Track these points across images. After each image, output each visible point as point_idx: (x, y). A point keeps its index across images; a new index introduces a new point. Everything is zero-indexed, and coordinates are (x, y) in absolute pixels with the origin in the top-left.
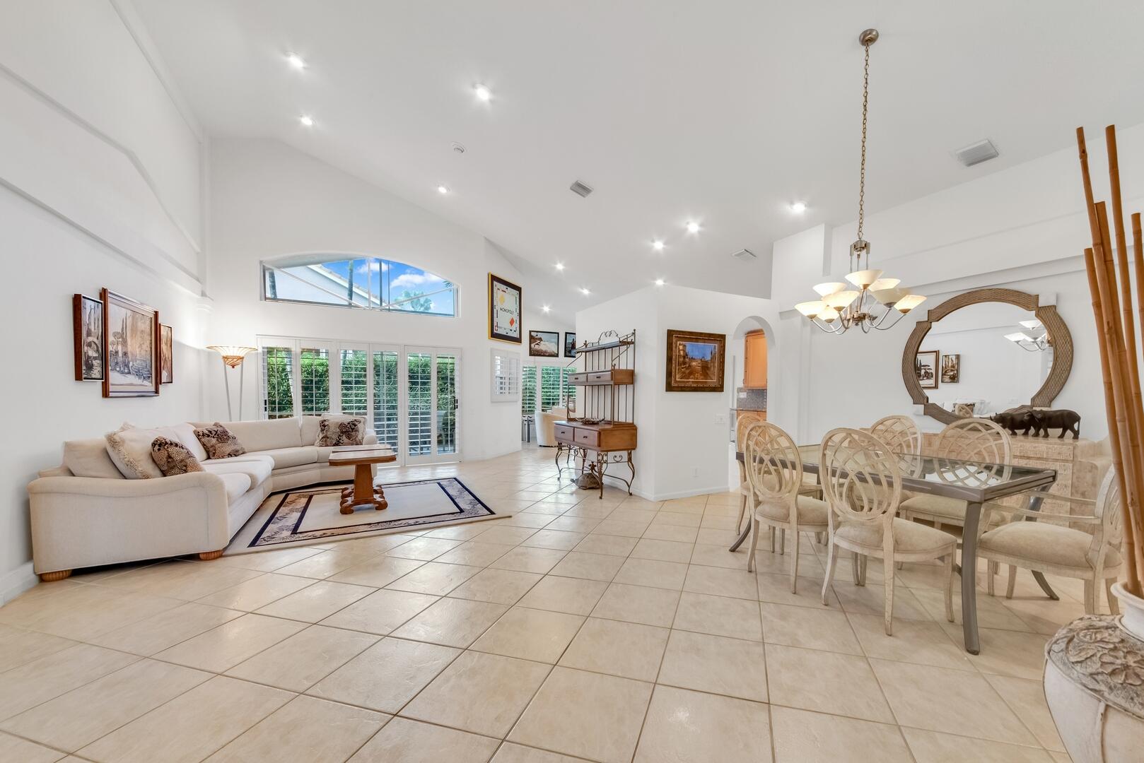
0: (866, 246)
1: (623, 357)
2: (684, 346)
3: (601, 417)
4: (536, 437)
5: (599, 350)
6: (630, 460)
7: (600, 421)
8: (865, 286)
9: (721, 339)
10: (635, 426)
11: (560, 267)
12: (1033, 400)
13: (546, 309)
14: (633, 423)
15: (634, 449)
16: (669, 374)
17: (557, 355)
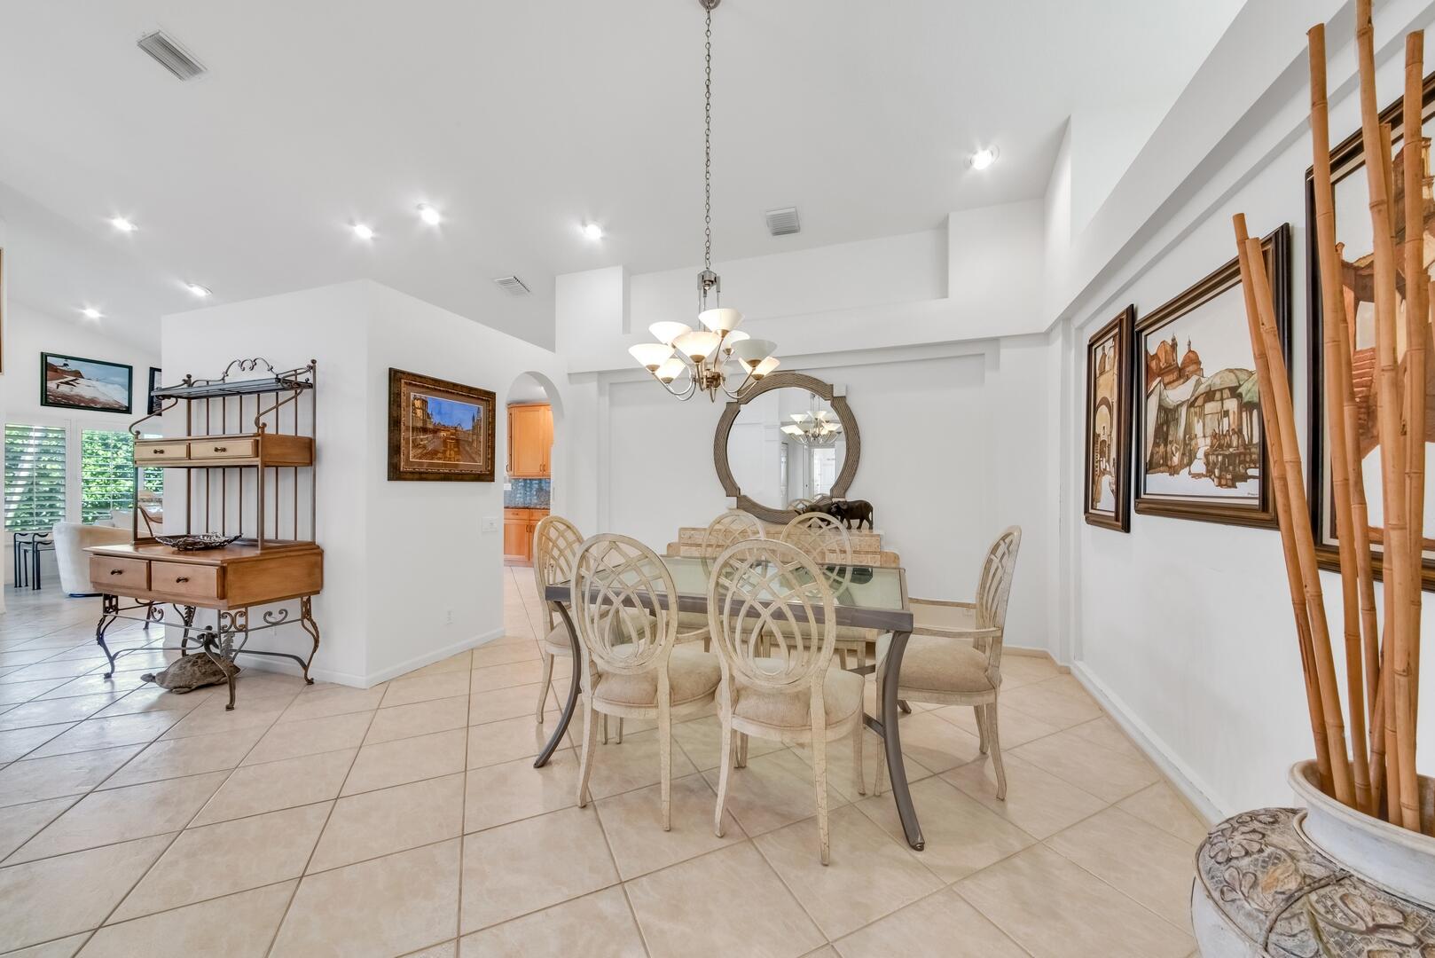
0: (714, 282)
1: (287, 411)
2: (424, 402)
3: (232, 532)
4: (58, 577)
5: (224, 394)
6: (307, 614)
7: (230, 542)
8: (725, 333)
9: (488, 398)
10: (318, 547)
11: (122, 224)
12: (832, 490)
13: (92, 313)
14: (314, 543)
15: (318, 592)
16: (394, 449)
17: (128, 410)
